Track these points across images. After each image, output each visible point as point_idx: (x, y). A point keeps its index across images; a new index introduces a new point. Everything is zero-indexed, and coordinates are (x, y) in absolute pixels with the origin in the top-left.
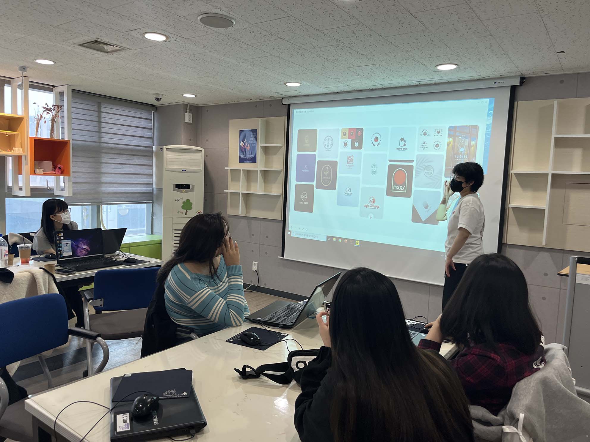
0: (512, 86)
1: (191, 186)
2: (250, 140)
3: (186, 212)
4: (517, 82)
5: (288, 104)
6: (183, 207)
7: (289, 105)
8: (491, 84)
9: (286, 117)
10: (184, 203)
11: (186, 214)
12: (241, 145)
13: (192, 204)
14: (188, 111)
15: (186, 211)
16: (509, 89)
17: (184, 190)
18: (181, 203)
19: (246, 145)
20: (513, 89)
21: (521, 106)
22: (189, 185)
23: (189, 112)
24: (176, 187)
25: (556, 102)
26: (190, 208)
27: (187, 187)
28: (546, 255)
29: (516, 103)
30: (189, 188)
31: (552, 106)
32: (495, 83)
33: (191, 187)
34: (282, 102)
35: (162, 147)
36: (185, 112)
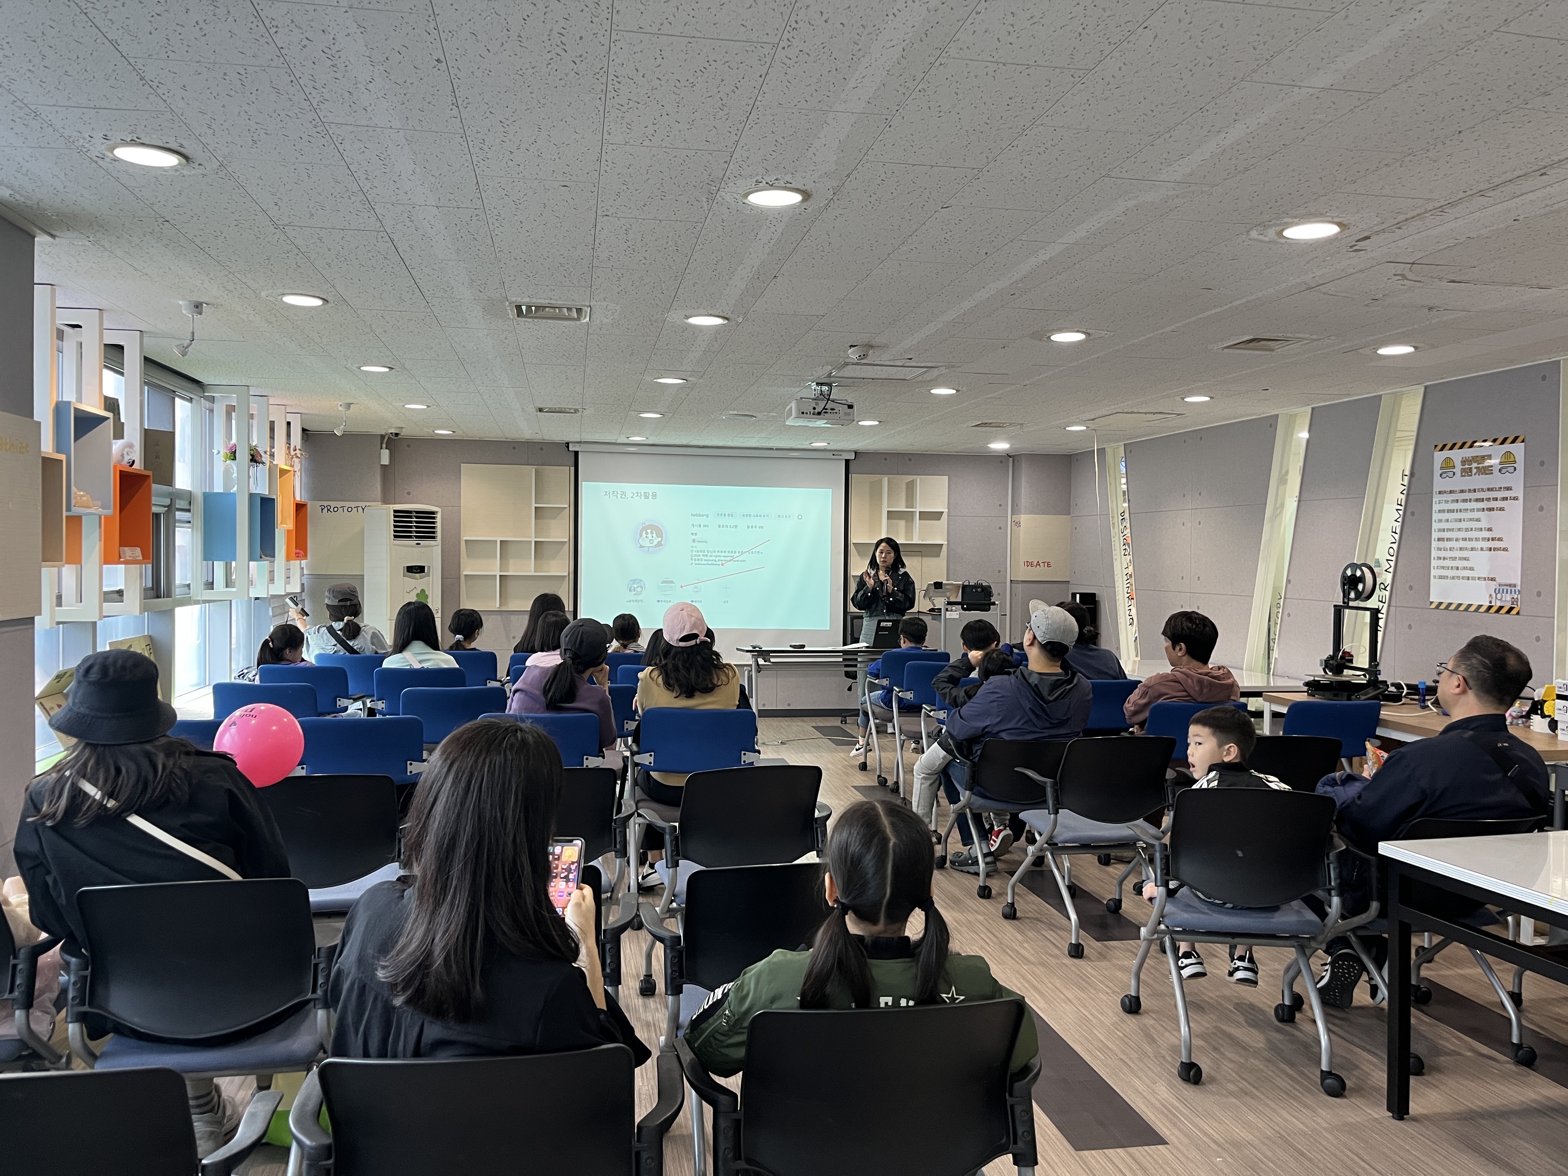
0: (846, 460)
1: (427, 568)
4: (852, 456)
5: (575, 451)
7: (576, 453)
8: (830, 455)
9: (573, 469)
14: (384, 446)
16: (844, 461)
17: (417, 575)
20: (847, 462)
21: (853, 477)
22: (424, 567)
23: (387, 447)
24: (408, 571)
25: (885, 480)
27: (421, 569)
29: (850, 475)
30: (425, 571)
31: (881, 481)
32: (834, 455)
34: (568, 447)
35: (326, 503)
36: (381, 448)
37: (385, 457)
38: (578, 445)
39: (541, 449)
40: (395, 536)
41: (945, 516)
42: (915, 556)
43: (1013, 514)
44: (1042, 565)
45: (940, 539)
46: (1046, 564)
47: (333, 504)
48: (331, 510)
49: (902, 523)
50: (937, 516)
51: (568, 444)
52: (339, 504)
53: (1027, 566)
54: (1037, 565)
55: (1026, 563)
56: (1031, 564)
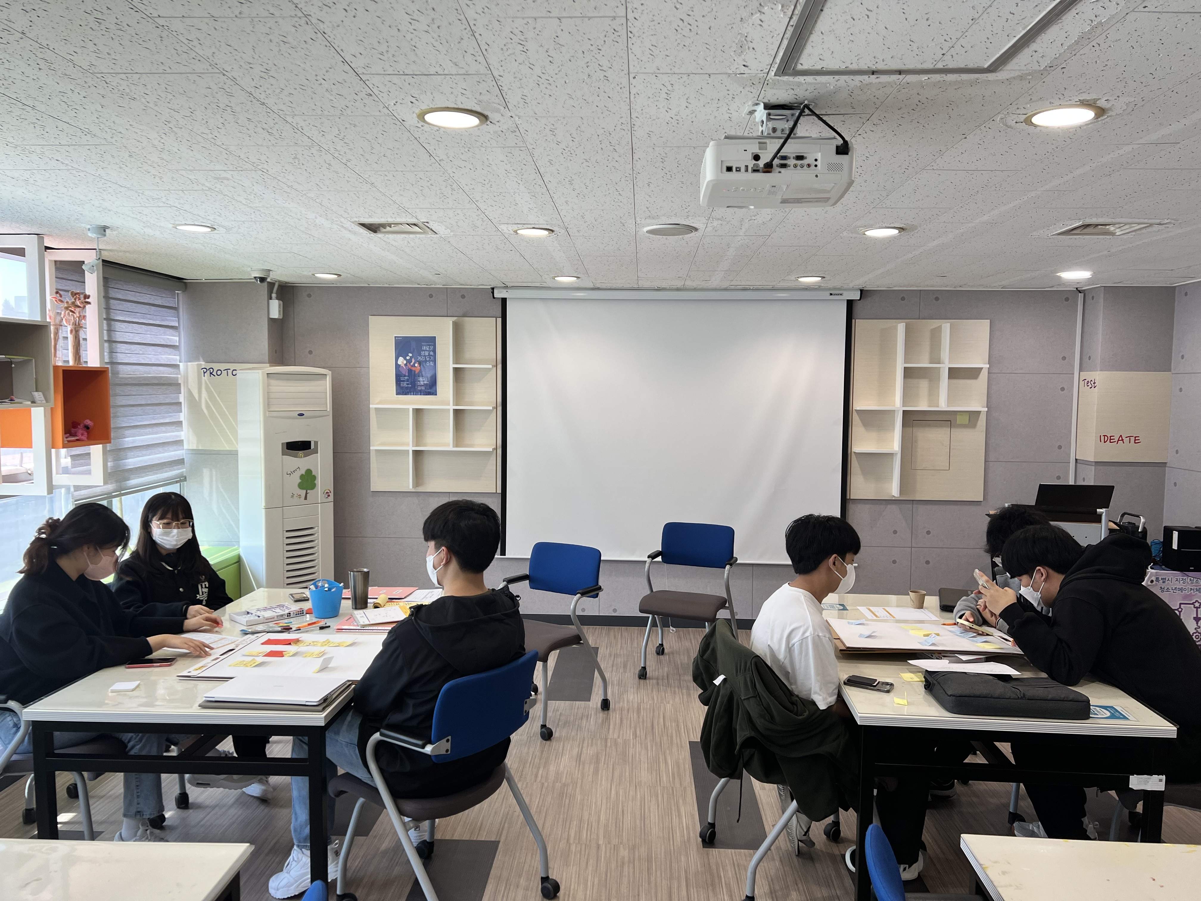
0: (848, 301)
1: (312, 444)
2: (420, 355)
3: (306, 493)
4: (856, 296)
5: (502, 298)
6: (301, 486)
7: (504, 301)
8: (826, 295)
9: (499, 320)
10: (302, 477)
11: (306, 498)
12: (400, 362)
13: (314, 478)
14: (274, 295)
15: (307, 491)
16: (846, 302)
17: (301, 453)
18: (296, 479)
19: (412, 364)
20: (850, 304)
21: (859, 325)
22: (310, 442)
23: (277, 298)
24: (287, 449)
25: (902, 326)
26: (313, 486)
27: (306, 446)
28: (894, 507)
29: (853, 321)
30: (310, 448)
31: (896, 328)
32: (831, 294)
33: (312, 446)
34: (493, 293)
35: (208, 366)
36: (270, 297)
37: (275, 309)
38: (505, 291)
39: (463, 297)
41: (984, 375)
42: (941, 426)
43: (1081, 370)
44: (1126, 440)
45: (978, 404)
46: (1133, 439)
47: (216, 366)
48: (214, 373)
49: (924, 385)
50: (973, 373)
51: (493, 289)
52: (223, 366)
53: (1105, 442)
54: (1119, 440)
55: (1102, 438)
56: (1111, 439)
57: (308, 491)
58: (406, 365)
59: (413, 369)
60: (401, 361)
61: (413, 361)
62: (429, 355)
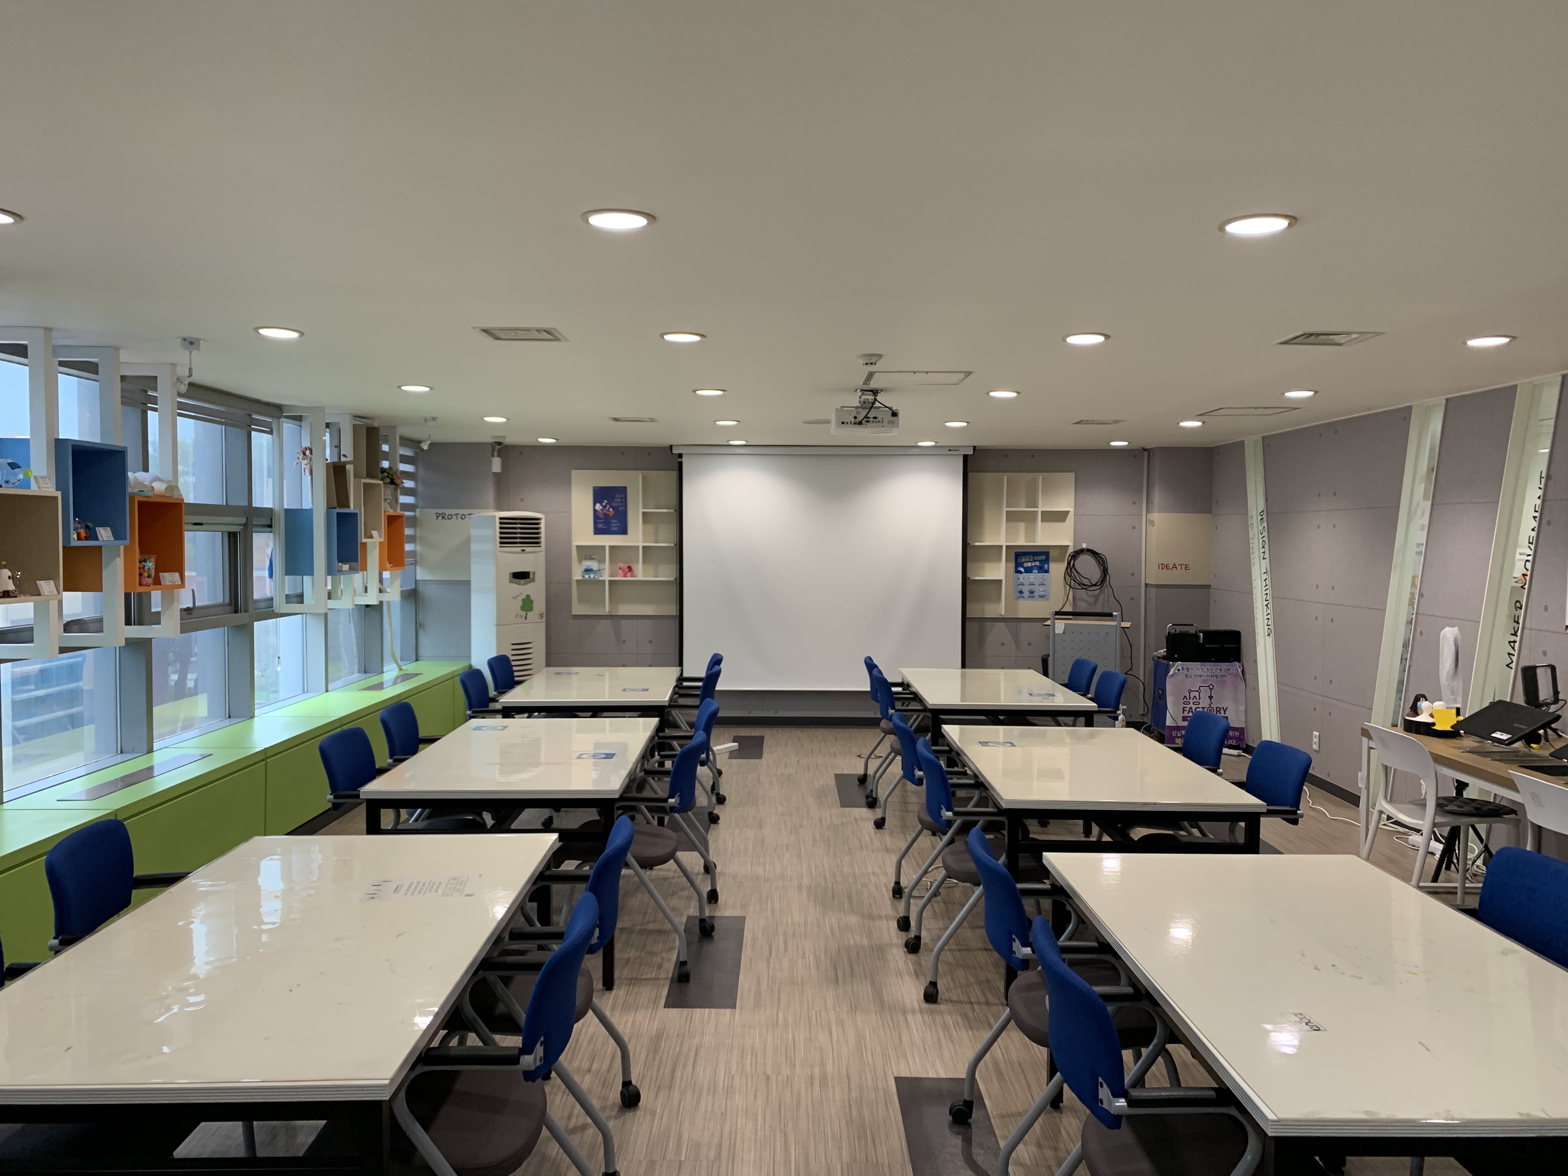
0: (964, 456)
1: (531, 574)
2: (614, 502)
3: (527, 614)
4: (970, 453)
5: (679, 454)
6: (523, 608)
7: (680, 457)
8: (946, 452)
9: (676, 473)
10: (523, 600)
11: (526, 619)
13: (532, 602)
14: (496, 453)
16: (962, 458)
17: (522, 581)
18: (519, 602)
19: (607, 509)
20: (966, 458)
21: (974, 476)
22: (529, 573)
23: (499, 456)
24: (513, 578)
25: (1005, 478)
26: (531, 609)
27: (526, 575)
28: (1002, 625)
29: (970, 473)
30: (530, 578)
31: (1001, 479)
32: (950, 451)
33: (531, 576)
34: (672, 450)
35: (440, 511)
36: (493, 456)
37: (496, 465)
38: (681, 448)
39: (649, 454)
40: (501, 543)
41: (1071, 517)
43: (1147, 512)
44: (1179, 568)
45: (1066, 540)
46: (1184, 566)
47: (447, 512)
48: (446, 517)
49: (1023, 525)
50: (1063, 516)
51: (671, 447)
52: (453, 512)
53: (1163, 569)
54: (1173, 567)
55: (1160, 565)
56: (1167, 567)
57: (528, 613)
58: (602, 510)
59: (608, 513)
60: (598, 507)
61: (608, 506)
62: (621, 502)
